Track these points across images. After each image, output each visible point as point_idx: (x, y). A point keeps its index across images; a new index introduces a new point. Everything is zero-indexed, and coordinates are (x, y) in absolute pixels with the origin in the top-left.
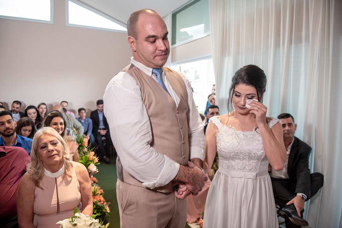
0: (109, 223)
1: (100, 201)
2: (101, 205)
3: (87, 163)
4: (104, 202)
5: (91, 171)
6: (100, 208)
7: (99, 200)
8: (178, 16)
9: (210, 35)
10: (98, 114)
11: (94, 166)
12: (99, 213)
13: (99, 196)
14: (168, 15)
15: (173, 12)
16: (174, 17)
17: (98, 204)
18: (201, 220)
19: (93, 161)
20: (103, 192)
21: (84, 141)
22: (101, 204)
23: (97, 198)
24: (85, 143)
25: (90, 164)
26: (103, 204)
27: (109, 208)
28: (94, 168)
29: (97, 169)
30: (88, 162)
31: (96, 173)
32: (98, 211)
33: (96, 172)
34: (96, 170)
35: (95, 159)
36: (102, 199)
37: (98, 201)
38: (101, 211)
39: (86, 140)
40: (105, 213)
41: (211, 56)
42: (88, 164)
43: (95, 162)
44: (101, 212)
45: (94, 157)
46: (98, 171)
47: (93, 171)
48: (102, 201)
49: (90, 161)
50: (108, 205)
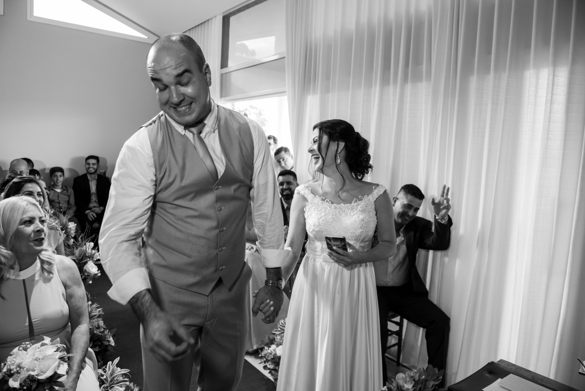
0: (119, 358)
1: (98, 328)
2: (100, 334)
3: (82, 259)
4: (104, 328)
5: (89, 274)
6: (99, 338)
7: (97, 326)
8: (233, 20)
9: (285, 57)
10: (88, 181)
11: (94, 265)
12: (98, 347)
13: (96, 320)
14: (215, 17)
15: (223, 13)
16: (226, 20)
17: (95, 332)
18: (267, 350)
19: (93, 258)
20: (103, 313)
21: (69, 227)
22: (100, 332)
23: (93, 322)
24: (70, 231)
25: (86, 263)
26: (103, 332)
27: (113, 339)
28: (95, 268)
29: (99, 271)
30: (84, 259)
31: (96, 277)
32: (95, 343)
33: (96, 274)
34: (97, 272)
35: (95, 253)
36: (101, 323)
37: (95, 327)
38: (99, 343)
39: (72, 226)
40: (107, 346)
41: (286, 92)
42: (84, 261)
43: (95, 259)
44: (100, 347)
45: (94, 251)
46: (99, 275)
47: (92, 272)
48: (102, 327)
49: (87, 256)
50: (112, 334)
